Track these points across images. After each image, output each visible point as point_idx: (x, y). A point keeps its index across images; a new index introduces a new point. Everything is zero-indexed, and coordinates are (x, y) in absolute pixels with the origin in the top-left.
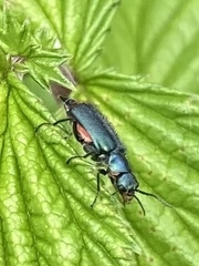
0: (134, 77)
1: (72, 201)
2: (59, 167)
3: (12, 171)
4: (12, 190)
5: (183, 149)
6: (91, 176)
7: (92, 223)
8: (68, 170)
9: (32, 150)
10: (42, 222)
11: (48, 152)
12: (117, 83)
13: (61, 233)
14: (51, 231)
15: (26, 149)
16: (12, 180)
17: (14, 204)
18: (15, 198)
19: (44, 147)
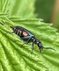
0: (21, 17)
1: (25, 58)
2: (19, 48)
3: (3, 52)
4: (5, 58)
5: (41, 36)
6: (30, 49)
7: (34, 64)
8: (22, 49)
9: (9, 44)
10: (18, 66)
11: (14, 44)
12: (17, 20)
13: (25, 69)
14: (22, 69)
15: (7, 44)
16: (4, 55)
17: (7, 62)
18: (7, 60)
19: (12, 43)
